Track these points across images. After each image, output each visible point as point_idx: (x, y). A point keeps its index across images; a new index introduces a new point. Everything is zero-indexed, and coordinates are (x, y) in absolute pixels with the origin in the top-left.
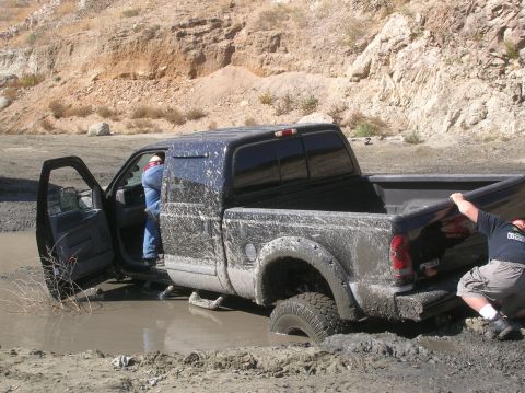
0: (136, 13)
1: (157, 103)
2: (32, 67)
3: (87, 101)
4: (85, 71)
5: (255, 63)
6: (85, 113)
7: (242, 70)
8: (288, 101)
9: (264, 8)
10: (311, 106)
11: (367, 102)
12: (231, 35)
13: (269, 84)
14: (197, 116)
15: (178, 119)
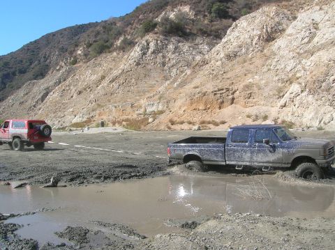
0: (197, 87)
1: (208, 119)
2: (160, 108)
3: (182, 119)
4: (180, 108)
5: (243, 103)
6: (182, 123)
7: (238, 106)
8: (257, 116)
9: (244, 84)
10: (265, 118)
11: (286, 116)
12: (233, 93)
13: (248, 110)
14: (223, 123)
15: (216, 124)
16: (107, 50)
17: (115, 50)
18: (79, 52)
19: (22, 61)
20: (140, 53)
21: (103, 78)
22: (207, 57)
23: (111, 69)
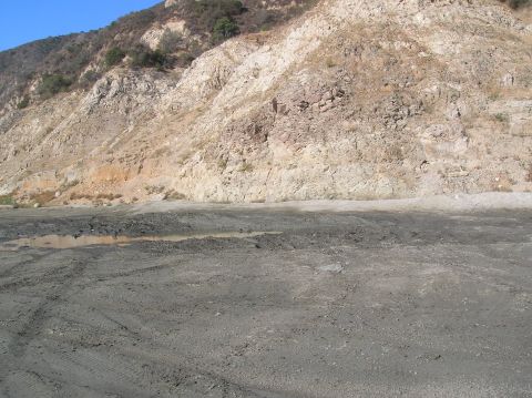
1: (108, 192)
3: (85, 192)
5: (149, 172)
6: (81, 197)
8: (154, 188)
11: (181, 188)
12: (142, 161)
13: (151, 181)
14: (119, 196)
15: (112, 199)
17: (76, 88)
20: (97, 96)
21: (49, 131)
23: (62, 118)
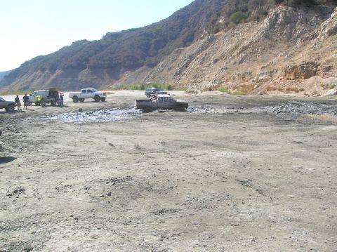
1: (293, 87)
2: (267, 77)
4: (278, 78)
6: (274, 90)
7: (318, 77)
8: (328, 85)
9: (328, 58)
12: (317, 67)
13: (324, 81)
14: (302, 90)
15: (297, 92)
16: (243, 20)
18: (221, 21)
19: (172, 28)
20: (268, 24)
21: (237, 47)
22: (316, 31)
23: (245, 39)
